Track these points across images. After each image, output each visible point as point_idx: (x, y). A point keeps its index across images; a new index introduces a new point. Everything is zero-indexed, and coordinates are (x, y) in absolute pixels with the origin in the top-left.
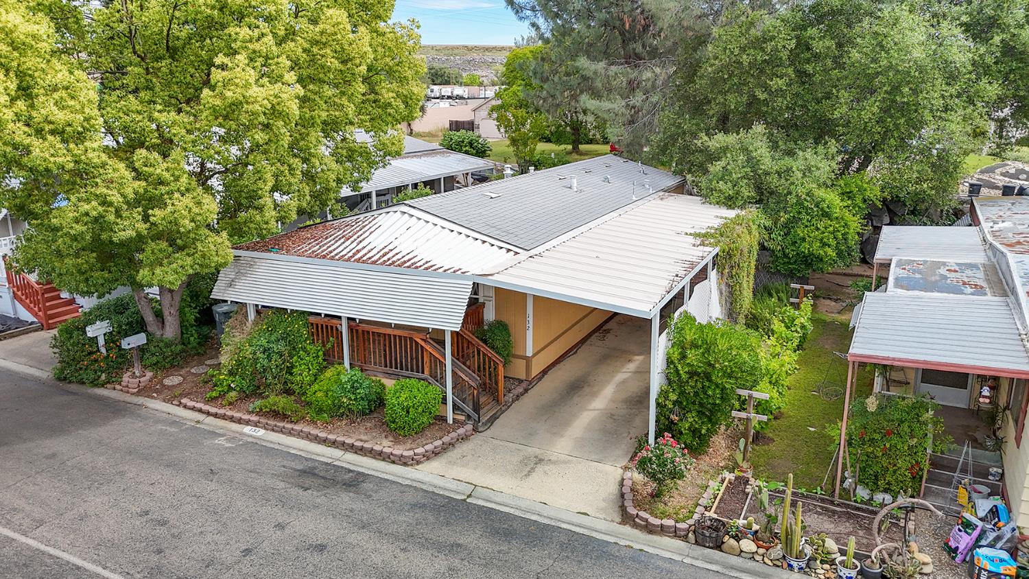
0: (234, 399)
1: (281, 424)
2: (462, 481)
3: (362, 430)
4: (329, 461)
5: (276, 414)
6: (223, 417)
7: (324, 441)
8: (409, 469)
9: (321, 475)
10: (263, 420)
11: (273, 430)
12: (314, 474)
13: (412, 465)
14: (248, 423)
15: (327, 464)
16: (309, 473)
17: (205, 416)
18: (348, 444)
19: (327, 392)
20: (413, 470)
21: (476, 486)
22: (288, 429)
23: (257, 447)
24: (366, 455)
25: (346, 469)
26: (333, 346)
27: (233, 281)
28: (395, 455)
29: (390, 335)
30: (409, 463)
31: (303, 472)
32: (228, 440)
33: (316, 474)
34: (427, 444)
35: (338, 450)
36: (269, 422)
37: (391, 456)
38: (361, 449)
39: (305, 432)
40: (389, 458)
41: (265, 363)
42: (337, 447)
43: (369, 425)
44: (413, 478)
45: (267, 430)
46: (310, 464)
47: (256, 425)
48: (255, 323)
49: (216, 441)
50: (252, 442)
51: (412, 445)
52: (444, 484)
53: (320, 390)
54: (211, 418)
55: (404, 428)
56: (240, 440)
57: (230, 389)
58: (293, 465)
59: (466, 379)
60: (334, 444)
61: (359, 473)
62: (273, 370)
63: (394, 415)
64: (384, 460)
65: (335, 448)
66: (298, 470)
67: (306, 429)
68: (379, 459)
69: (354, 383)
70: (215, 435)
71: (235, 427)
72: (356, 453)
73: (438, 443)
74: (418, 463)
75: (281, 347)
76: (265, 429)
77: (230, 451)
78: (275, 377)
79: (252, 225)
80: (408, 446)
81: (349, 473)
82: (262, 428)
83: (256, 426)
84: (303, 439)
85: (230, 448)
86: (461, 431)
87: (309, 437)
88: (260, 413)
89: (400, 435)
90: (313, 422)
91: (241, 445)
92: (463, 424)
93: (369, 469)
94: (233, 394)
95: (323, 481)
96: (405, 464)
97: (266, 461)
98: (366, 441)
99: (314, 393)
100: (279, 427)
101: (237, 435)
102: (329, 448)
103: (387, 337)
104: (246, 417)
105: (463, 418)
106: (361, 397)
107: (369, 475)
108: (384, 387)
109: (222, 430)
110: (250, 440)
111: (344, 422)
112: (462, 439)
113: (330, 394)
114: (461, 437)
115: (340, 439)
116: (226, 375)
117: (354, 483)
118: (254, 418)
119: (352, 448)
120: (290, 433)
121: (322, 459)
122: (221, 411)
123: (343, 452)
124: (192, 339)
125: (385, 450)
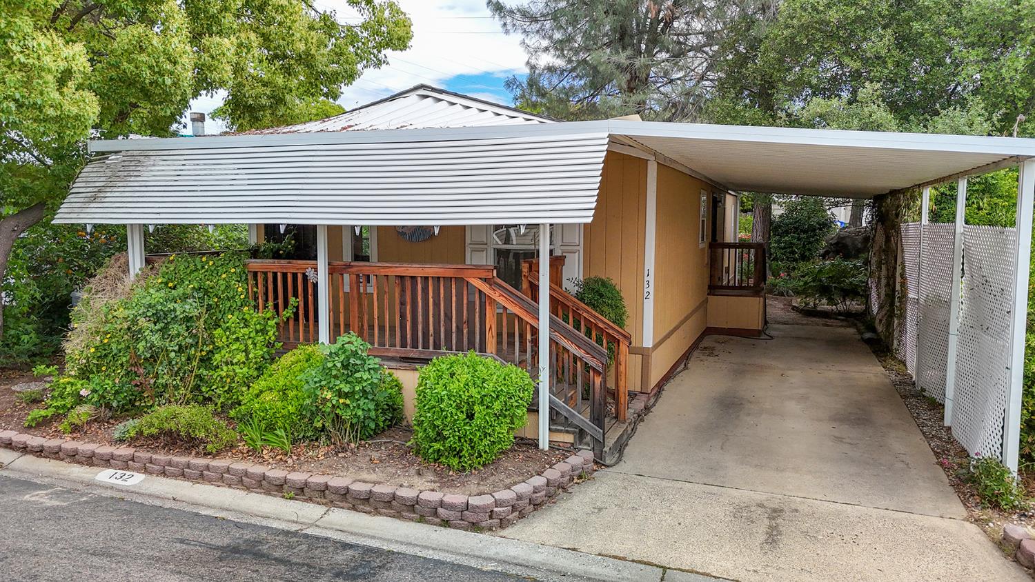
0: (84, 418)
1: (183, 459)
2: (624, 559)
3: (363, 463)
4: (294, 528)
5: (173, 439)
6: (56, 454)
7: (279, 488)
8: (484, 537)
9: (277, 555)
10: (143, 454)
11: (164, 473)
12: (260, 556)
13: (490, 529)
14: (107, 462)
15: (287, 533)
16: (245, 552)
17: (15, 454)
18: (336, 491)
19: (284, 392)
20: (498, 539)
21: (664, 568)
22: (196, 467)
23: (122, 505)
24: (377, 512)
25: (335, 542)
26: (296, 314)
27: (100, 191)
28: (451, 507)
29: (413, 278)
30: (484, 524)
31: (233, 552)
32: (57, 495)
33: (263, 555)
34: (515, 483)
35: (312, 505)
36: (154, 456)
37: (441, 510)
38: (367, 500)
39: (235, 472)
40: (435, 514)
41: (156, 339)
42: (310, 500)
43: (375, 455)
44: (502, 556)
45: (151, 474)
46: (248, 534)
47: (126, 464)
48: (143, 276)
49: (27, 497)
50: (112, 498)
51: (482, 488)
52: (583, 568)
53: (270, 389)
54: (30, 458)
55: (461, 451)
56: (82, 495)
57: (80, 400)
58: (206, 537)
59: (580, 353)
60: (302, 492)
61: (368, 550)
62: (172, 355)
63: (438, 423)
64: (422, 519)
65: (306, 500)
66: (218, 548)
67: (240, 466)
68: (412, 520)
69: (348, 358)
70: (29, 485)
71: (78, 472)
72: (354, 508)
73: (538, 481)
74: (504, 523)
75: (191, 308)
76: (146, 471)
77: (54, 515)
78: (177, 374)
79: (143, 57)
80: (473, 488)
81: (344, 549)
82: (138, 470)
83: (127, 468)
84: (230, 486)
85: (54, 509)
86: (575, 460)
87: (243, 482)
88: (138, 440)
89: (449, 467)
90: (254, 453)
91: (86, 502)
92: (572, 449)
93: (389, 540)
94: (84, 410)
95: (283, 568)
96: (475, 527)
97: (138, 531)
98: (375, 483)
99: (258, 396)
100: (177, 465)
101: (80, 487)
102: (291, 502)
103: (408, 283)
104: (106, 450)
105: (569, 438)
106: (364, 391)
107: (393, 553)
108: (399, 386)
109: (47, 480)
110: (109, 493)
111: (322, 451)
112: (580, 477)
113: (291, 394)
114: (577, 472)
115: (317, 479)
116: (75, 377)
117: (361, 571)
118: (124, 451)
119: (346, 498)
120: (201, 477)
121: (275, 525)
122: (54, 443)
123: (324, 509)
124: (25, 338)
125: (424, 496)
